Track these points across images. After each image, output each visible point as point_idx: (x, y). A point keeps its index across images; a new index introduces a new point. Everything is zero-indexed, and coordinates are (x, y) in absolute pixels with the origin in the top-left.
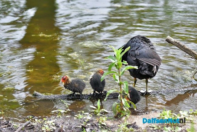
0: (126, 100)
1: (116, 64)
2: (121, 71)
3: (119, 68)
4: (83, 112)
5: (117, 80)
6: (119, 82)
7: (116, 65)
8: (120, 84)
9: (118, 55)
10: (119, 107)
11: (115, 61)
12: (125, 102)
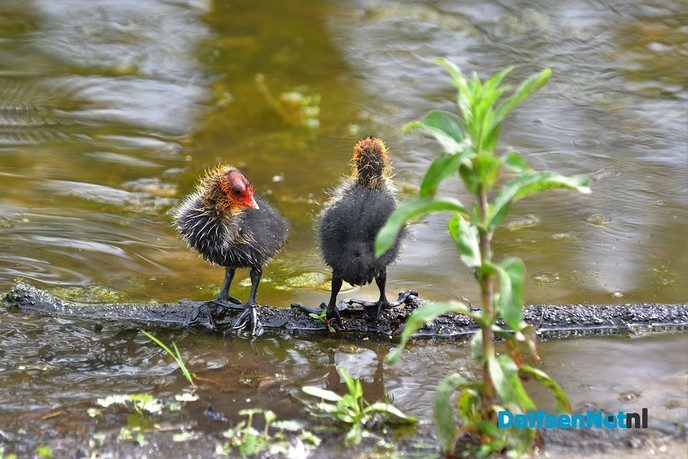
0: (512, 366)
1: (467, 161)
2: (491, 200)
3: (480, 187)
4: (270, 415)
5: (468, 251)
6: (476, 260)
7: (463, 169)
8: (484, 277)
9: (478, 113)
10: (473, 400)
11: (458, 140)
12: (508, 374)
